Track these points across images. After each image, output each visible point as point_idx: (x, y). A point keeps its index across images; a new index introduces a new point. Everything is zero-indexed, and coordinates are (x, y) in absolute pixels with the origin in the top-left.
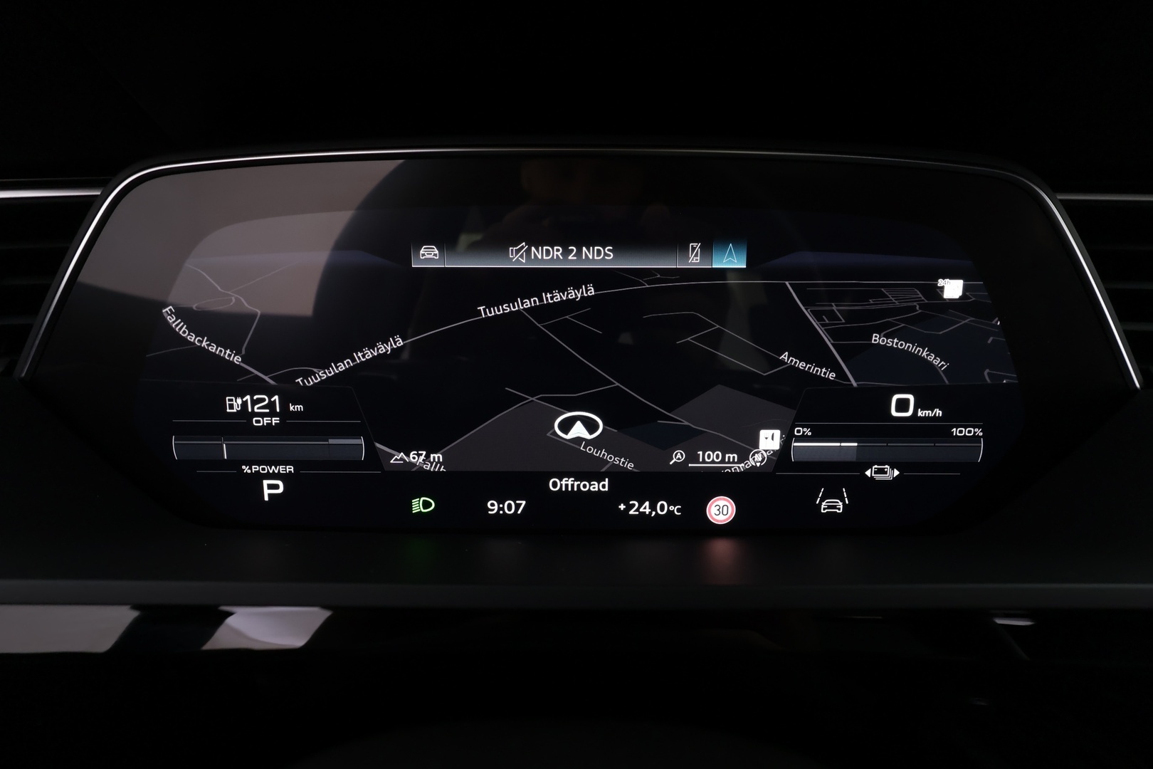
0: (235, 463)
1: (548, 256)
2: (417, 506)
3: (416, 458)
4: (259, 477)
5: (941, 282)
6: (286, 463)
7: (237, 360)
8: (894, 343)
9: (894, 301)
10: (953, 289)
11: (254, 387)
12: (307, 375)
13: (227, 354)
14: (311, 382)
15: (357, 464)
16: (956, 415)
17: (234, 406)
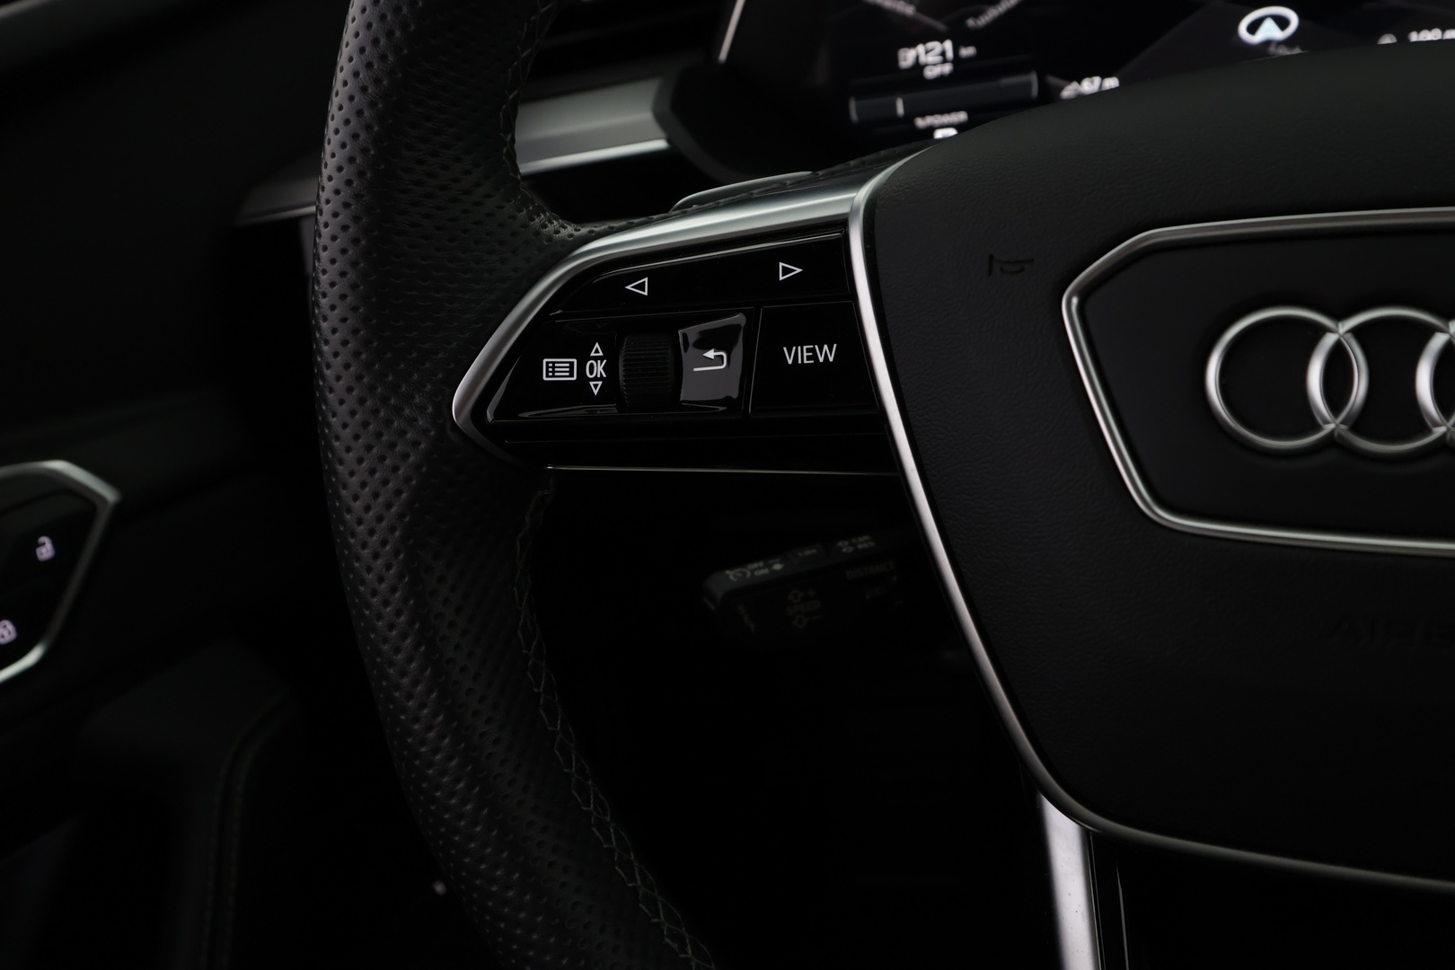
0: (909, 119)
3: (1090, 85)
6: (957, 109)
7: (910, 12)
12: (976, 15)
14: (983, 20)
17: (908, 57)
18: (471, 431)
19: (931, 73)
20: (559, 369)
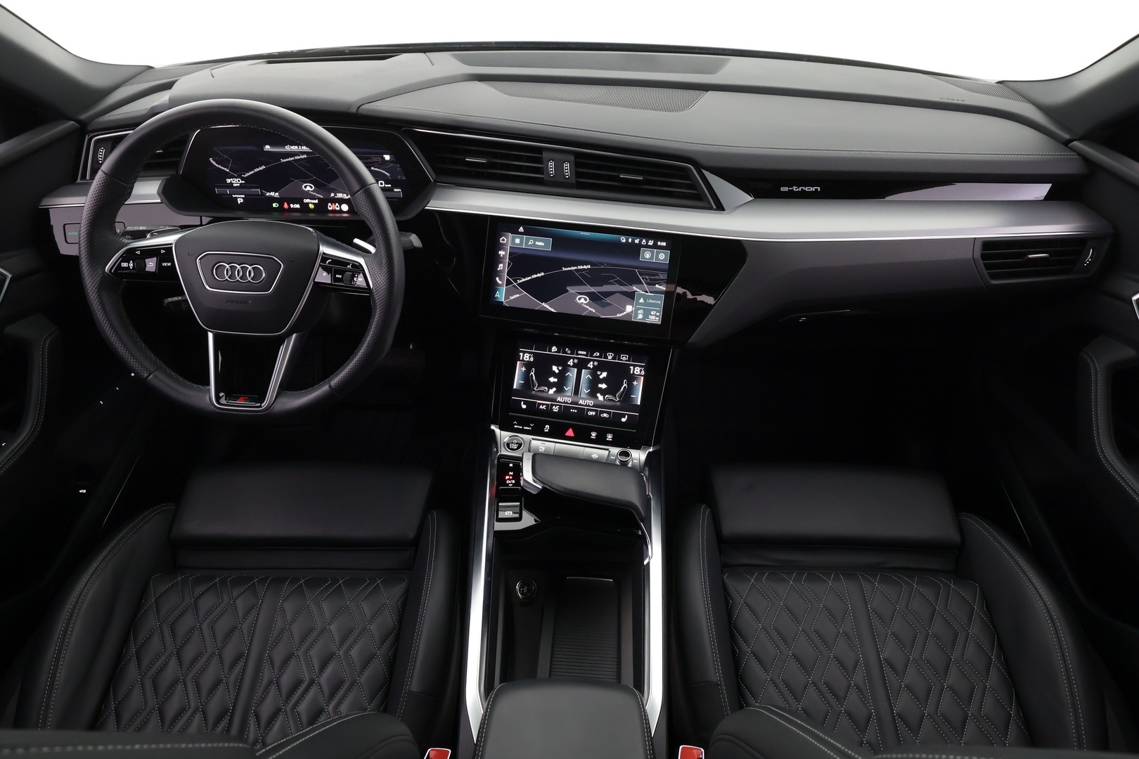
0: (231, 195)
1: (294, 148)
2: (274, 205)
3: (272, 194)
4: (237, 198)
5: (384, 156)
6: (243, 194)
7: (228, 171)
8: (376, 169)
9: (374, 160)
10: (387, 157)
11: (233, 177)
12: (244, 174)
13: (225, 169)
14: (245, 176)
15: (258, 195)
16: (394, 186)
17: (229, 181)
18: (109, 273)
19: (235, 185)
20: (125, 265)
